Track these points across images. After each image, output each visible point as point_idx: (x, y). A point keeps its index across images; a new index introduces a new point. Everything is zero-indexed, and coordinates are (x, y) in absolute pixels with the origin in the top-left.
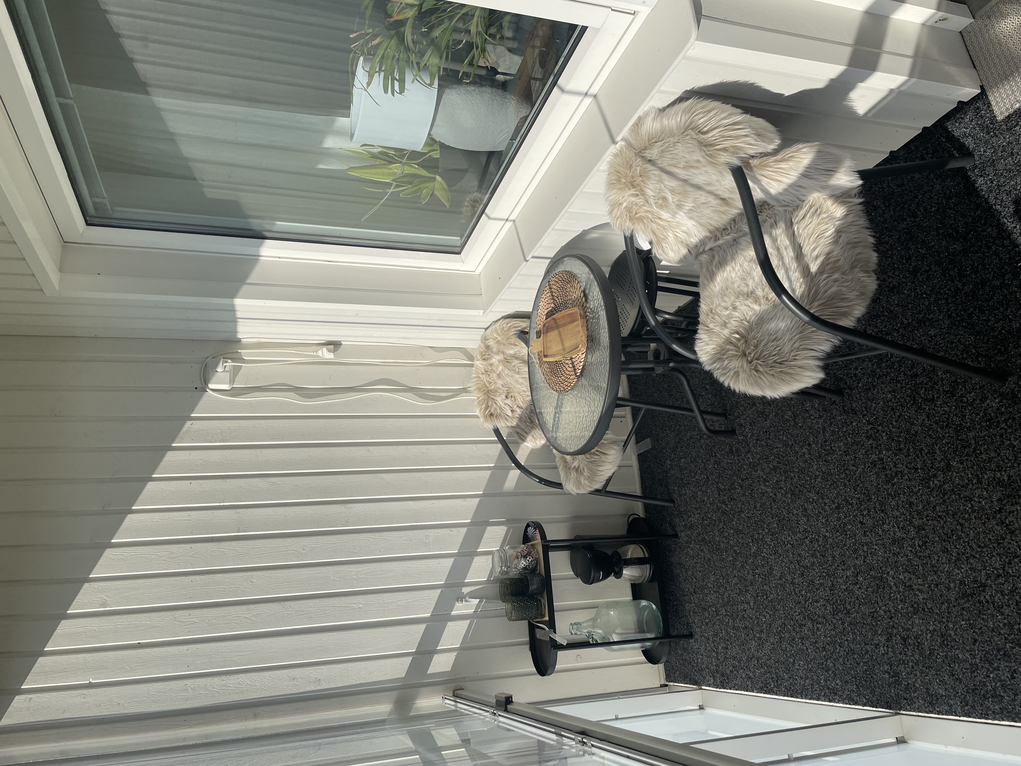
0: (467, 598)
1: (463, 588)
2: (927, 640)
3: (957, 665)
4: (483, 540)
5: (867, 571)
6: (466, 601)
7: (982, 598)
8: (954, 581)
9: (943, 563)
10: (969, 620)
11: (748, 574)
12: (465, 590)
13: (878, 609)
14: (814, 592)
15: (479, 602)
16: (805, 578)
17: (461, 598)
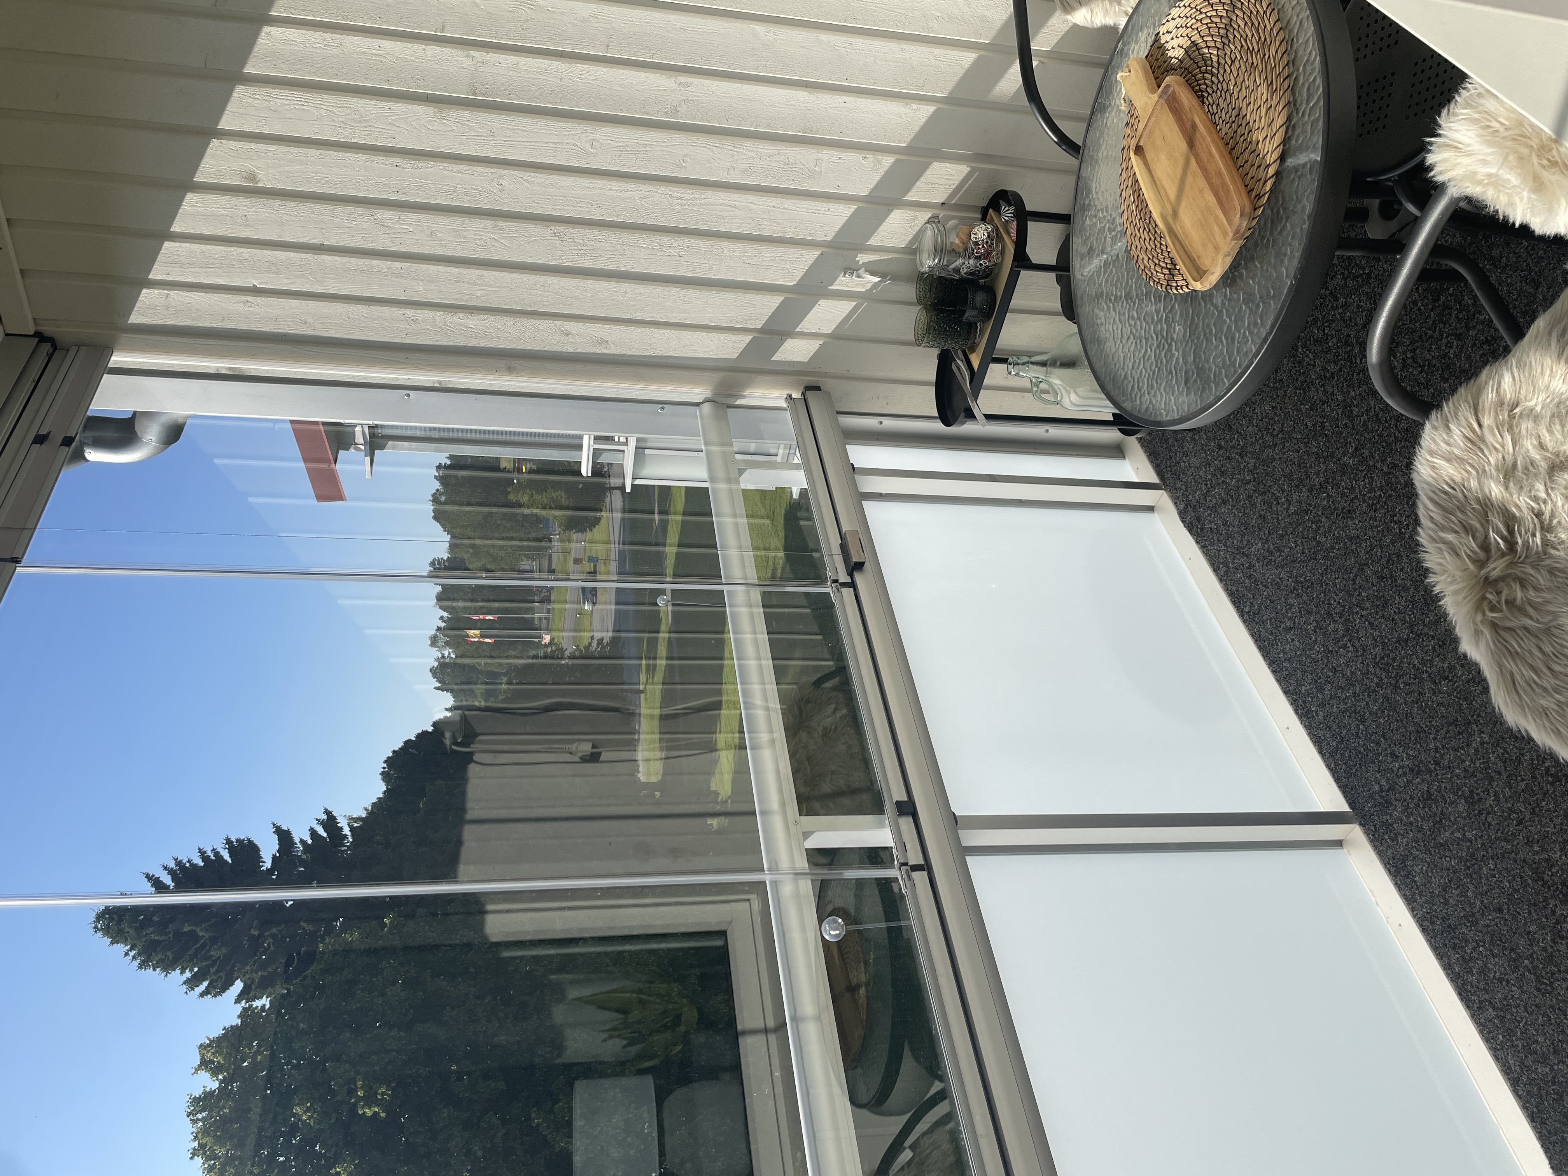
0: (861, 271)
1: (859, 255)
2: (1452, 833)
3: (1458, 891)
4: (918, 184)
5: (1459, 692)
6: (859, 276)
7: (1552, 902)
8: (1543, 849)
9: (1551, 820)
10: (1516, 891)
11: (1317, 474)
12: (862, 258)
13: (1432, 736)
14: (1377, 613)
15: (879, 281)
16: (1380, 584)
17: (851, 269)
